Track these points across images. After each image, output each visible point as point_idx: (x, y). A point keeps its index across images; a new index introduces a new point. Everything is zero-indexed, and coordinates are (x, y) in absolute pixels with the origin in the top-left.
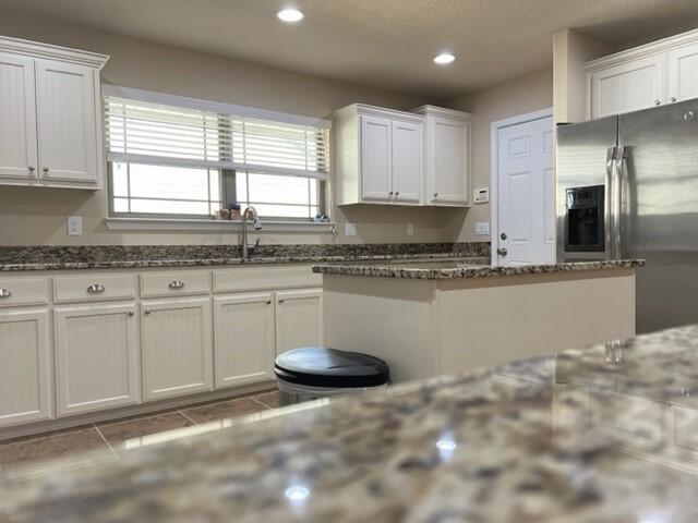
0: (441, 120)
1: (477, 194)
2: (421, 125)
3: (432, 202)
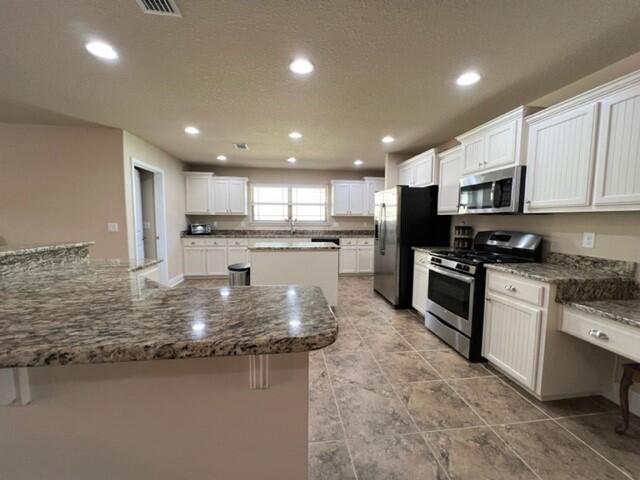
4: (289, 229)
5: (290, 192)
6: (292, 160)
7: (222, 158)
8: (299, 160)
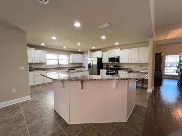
1: (84, 62)
2: (78, 55)
4: (59, 67)
5: (58, 56)
6: (65, 48)
7: (43, 44)
8: (67, 48)
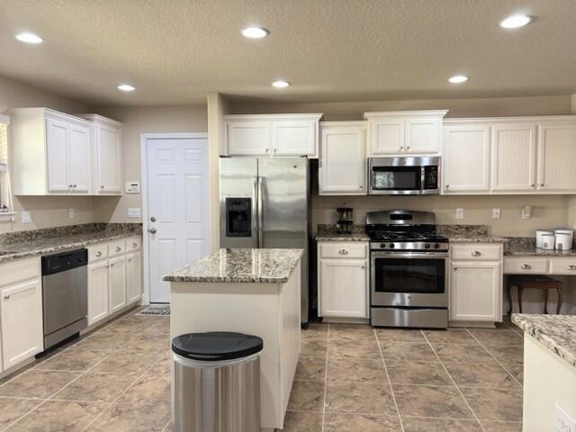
0: (105, 127)
1: (128, 186)
2: (88, 129)
3: (100, 192)
